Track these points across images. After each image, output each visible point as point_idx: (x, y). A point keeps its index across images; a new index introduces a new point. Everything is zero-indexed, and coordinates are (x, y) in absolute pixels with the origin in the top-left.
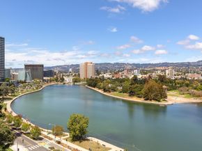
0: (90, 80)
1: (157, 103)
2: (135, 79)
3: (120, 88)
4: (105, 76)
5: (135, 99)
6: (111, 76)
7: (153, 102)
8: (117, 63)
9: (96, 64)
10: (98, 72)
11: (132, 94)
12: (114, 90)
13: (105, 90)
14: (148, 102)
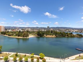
0: (3, 32)
1: (26, 38)
2: (20, 31)
3: (15, 34)
4: (9, 31)
5: (20, 37)
6: (11, 31)
7: (25, 38)
8: (14, 27)
9: (5, 27)
10: (6, 30)
11: (19, 36)
12: (12, 35)
13: (9, 36)
14: (24, 38)
